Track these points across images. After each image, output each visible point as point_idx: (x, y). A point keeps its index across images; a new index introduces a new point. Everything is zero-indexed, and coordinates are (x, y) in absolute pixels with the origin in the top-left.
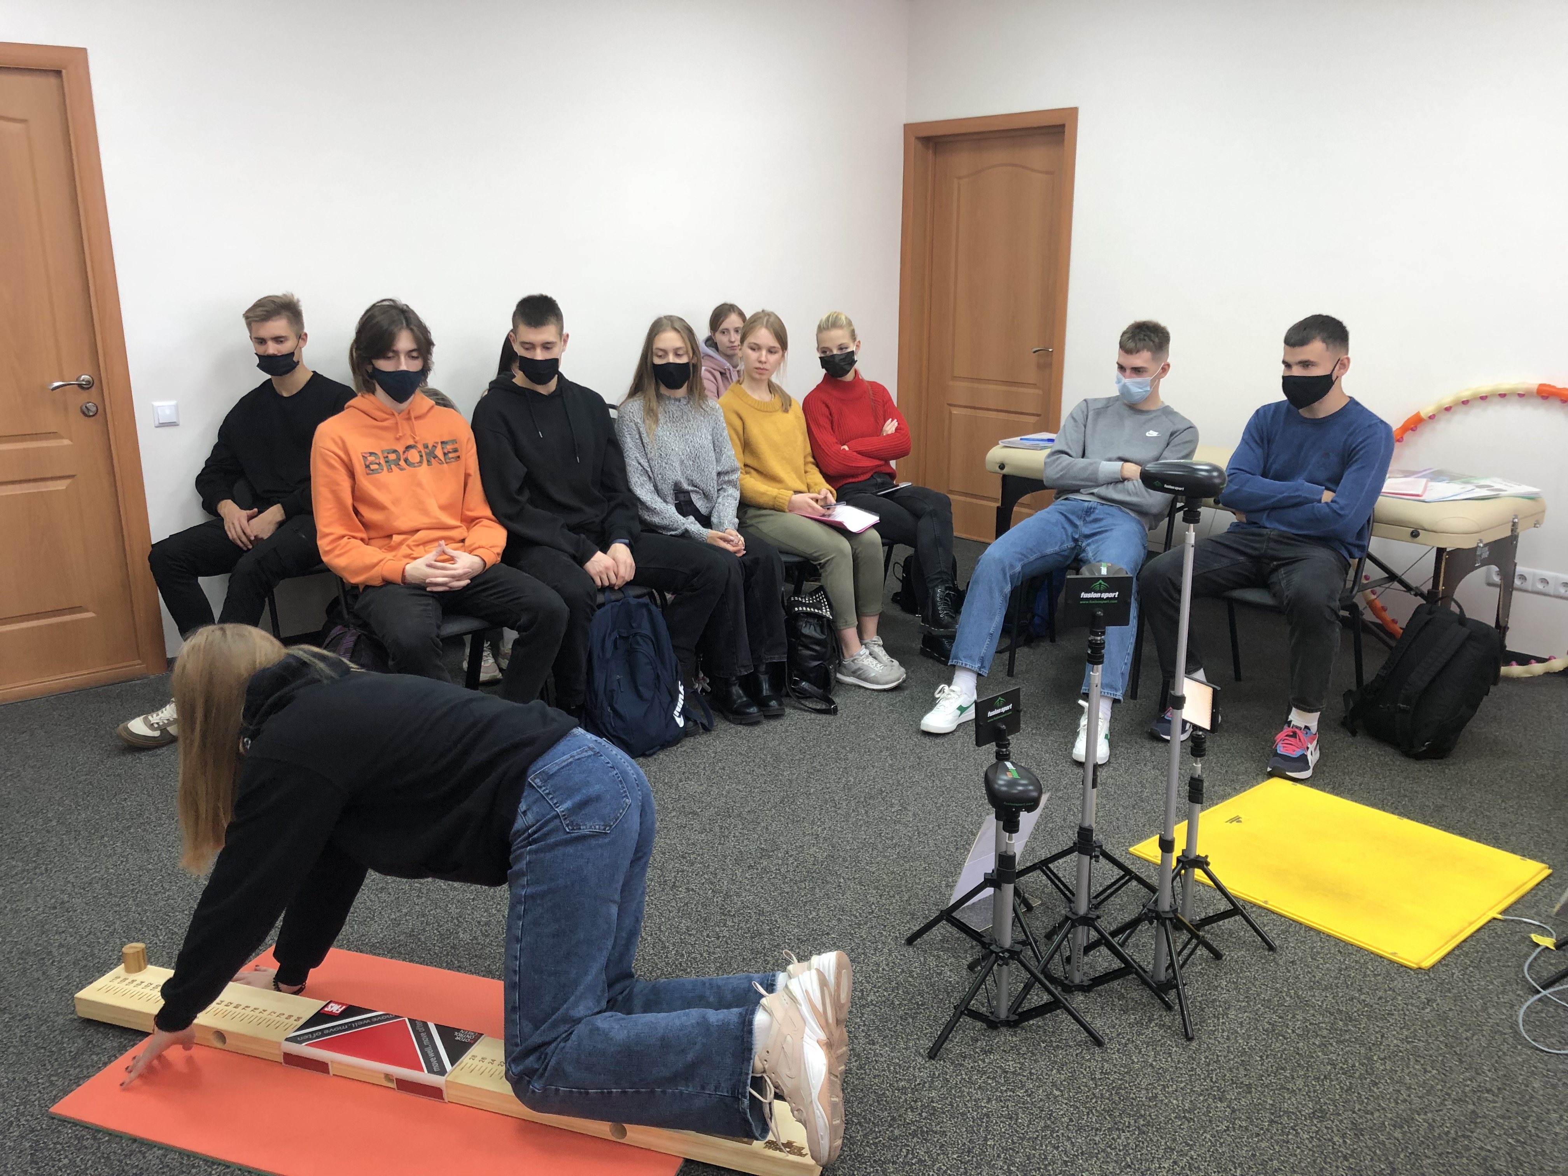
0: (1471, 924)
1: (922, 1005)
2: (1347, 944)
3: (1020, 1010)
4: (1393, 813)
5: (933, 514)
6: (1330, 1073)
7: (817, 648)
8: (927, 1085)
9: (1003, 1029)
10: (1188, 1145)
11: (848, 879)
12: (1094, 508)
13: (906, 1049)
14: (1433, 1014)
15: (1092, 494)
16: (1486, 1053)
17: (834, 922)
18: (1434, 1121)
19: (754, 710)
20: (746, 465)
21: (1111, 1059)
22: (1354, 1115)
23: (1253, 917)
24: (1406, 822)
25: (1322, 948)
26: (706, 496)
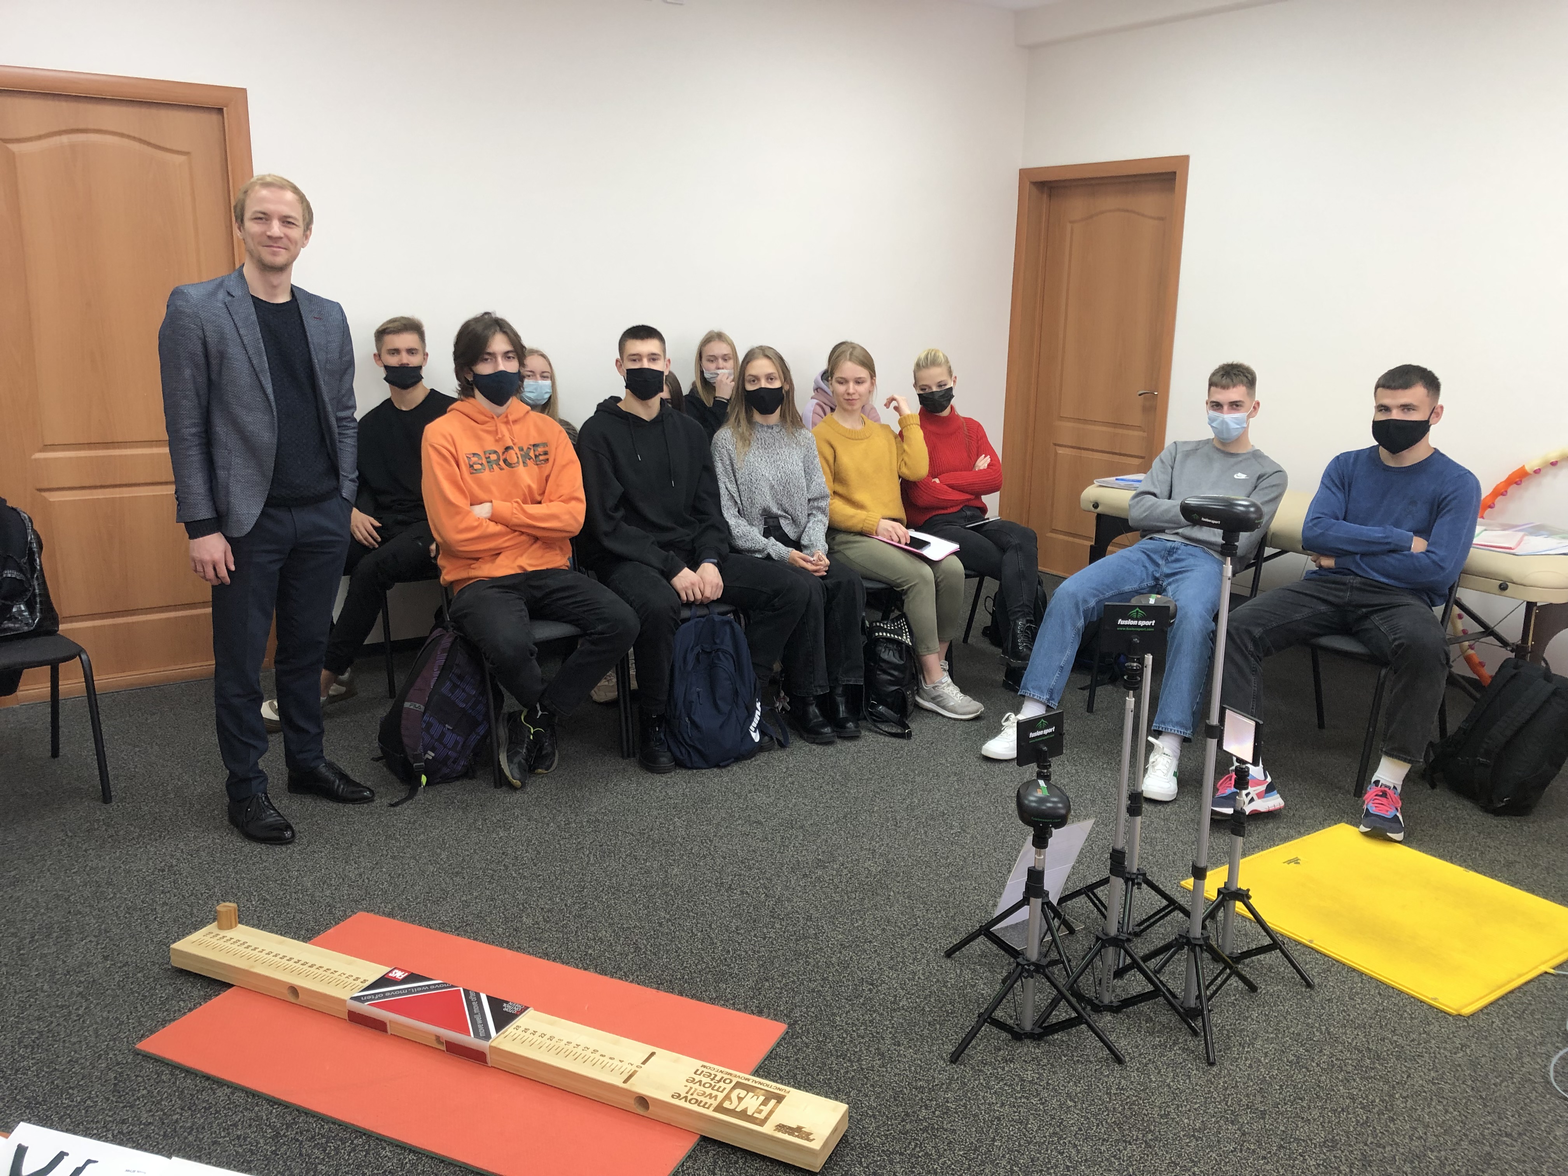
0: (1520, 976)
1: (951, 1013)
2: (1388, 986)
3: (1045, 1025)
4: (1460, 866)
5: (1019, 548)
6: (1348, 1107)
7: (896, 673)
8: (944, 1087)
9: (1027, 1041)
10: (1193, 1161)
11: (898, 893)
12: (1177, 549)
13: (930, 1052)
14: (1465, 1059)
15: (1177, 534)
16: (1512, 1099)
17: (878, 932)
18: (1446, 1159)
19: (827, 730)
20: (835, 493)
21: (1130, 1076)
22: (1365, 1148)
23: (1295, 955)
24: (1472, 875)
25: (1362, 989)
26: (794, 521)
